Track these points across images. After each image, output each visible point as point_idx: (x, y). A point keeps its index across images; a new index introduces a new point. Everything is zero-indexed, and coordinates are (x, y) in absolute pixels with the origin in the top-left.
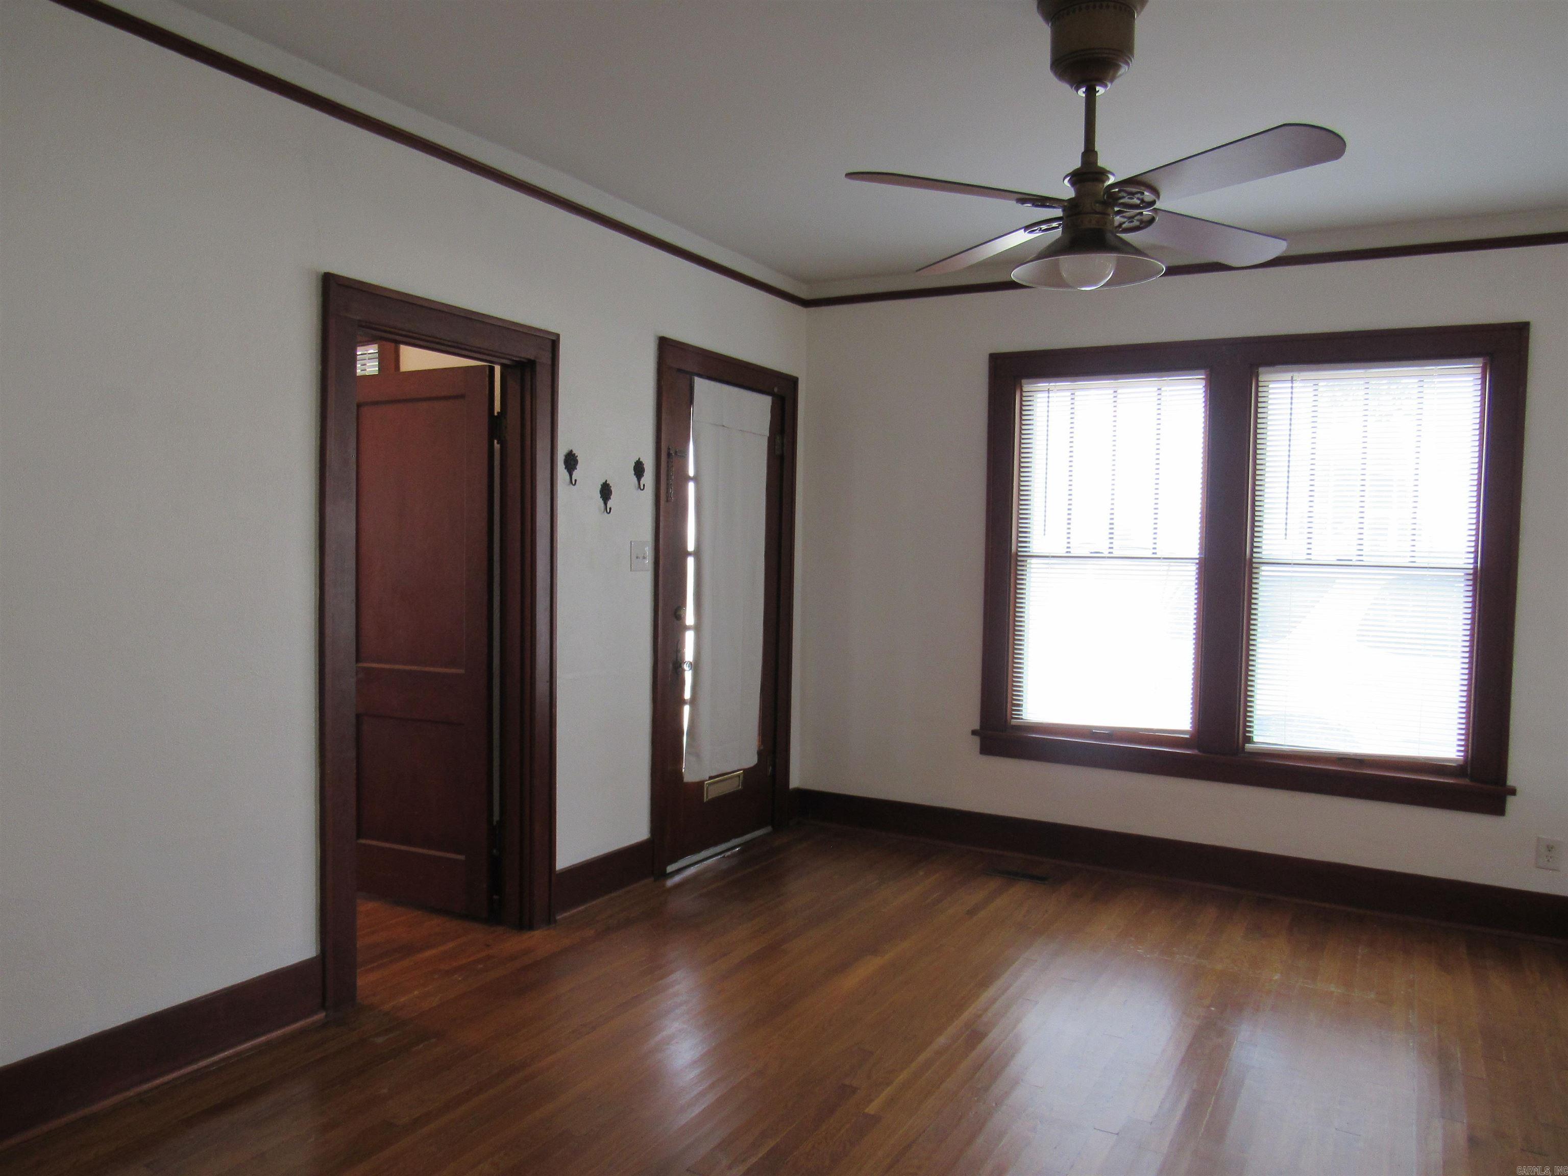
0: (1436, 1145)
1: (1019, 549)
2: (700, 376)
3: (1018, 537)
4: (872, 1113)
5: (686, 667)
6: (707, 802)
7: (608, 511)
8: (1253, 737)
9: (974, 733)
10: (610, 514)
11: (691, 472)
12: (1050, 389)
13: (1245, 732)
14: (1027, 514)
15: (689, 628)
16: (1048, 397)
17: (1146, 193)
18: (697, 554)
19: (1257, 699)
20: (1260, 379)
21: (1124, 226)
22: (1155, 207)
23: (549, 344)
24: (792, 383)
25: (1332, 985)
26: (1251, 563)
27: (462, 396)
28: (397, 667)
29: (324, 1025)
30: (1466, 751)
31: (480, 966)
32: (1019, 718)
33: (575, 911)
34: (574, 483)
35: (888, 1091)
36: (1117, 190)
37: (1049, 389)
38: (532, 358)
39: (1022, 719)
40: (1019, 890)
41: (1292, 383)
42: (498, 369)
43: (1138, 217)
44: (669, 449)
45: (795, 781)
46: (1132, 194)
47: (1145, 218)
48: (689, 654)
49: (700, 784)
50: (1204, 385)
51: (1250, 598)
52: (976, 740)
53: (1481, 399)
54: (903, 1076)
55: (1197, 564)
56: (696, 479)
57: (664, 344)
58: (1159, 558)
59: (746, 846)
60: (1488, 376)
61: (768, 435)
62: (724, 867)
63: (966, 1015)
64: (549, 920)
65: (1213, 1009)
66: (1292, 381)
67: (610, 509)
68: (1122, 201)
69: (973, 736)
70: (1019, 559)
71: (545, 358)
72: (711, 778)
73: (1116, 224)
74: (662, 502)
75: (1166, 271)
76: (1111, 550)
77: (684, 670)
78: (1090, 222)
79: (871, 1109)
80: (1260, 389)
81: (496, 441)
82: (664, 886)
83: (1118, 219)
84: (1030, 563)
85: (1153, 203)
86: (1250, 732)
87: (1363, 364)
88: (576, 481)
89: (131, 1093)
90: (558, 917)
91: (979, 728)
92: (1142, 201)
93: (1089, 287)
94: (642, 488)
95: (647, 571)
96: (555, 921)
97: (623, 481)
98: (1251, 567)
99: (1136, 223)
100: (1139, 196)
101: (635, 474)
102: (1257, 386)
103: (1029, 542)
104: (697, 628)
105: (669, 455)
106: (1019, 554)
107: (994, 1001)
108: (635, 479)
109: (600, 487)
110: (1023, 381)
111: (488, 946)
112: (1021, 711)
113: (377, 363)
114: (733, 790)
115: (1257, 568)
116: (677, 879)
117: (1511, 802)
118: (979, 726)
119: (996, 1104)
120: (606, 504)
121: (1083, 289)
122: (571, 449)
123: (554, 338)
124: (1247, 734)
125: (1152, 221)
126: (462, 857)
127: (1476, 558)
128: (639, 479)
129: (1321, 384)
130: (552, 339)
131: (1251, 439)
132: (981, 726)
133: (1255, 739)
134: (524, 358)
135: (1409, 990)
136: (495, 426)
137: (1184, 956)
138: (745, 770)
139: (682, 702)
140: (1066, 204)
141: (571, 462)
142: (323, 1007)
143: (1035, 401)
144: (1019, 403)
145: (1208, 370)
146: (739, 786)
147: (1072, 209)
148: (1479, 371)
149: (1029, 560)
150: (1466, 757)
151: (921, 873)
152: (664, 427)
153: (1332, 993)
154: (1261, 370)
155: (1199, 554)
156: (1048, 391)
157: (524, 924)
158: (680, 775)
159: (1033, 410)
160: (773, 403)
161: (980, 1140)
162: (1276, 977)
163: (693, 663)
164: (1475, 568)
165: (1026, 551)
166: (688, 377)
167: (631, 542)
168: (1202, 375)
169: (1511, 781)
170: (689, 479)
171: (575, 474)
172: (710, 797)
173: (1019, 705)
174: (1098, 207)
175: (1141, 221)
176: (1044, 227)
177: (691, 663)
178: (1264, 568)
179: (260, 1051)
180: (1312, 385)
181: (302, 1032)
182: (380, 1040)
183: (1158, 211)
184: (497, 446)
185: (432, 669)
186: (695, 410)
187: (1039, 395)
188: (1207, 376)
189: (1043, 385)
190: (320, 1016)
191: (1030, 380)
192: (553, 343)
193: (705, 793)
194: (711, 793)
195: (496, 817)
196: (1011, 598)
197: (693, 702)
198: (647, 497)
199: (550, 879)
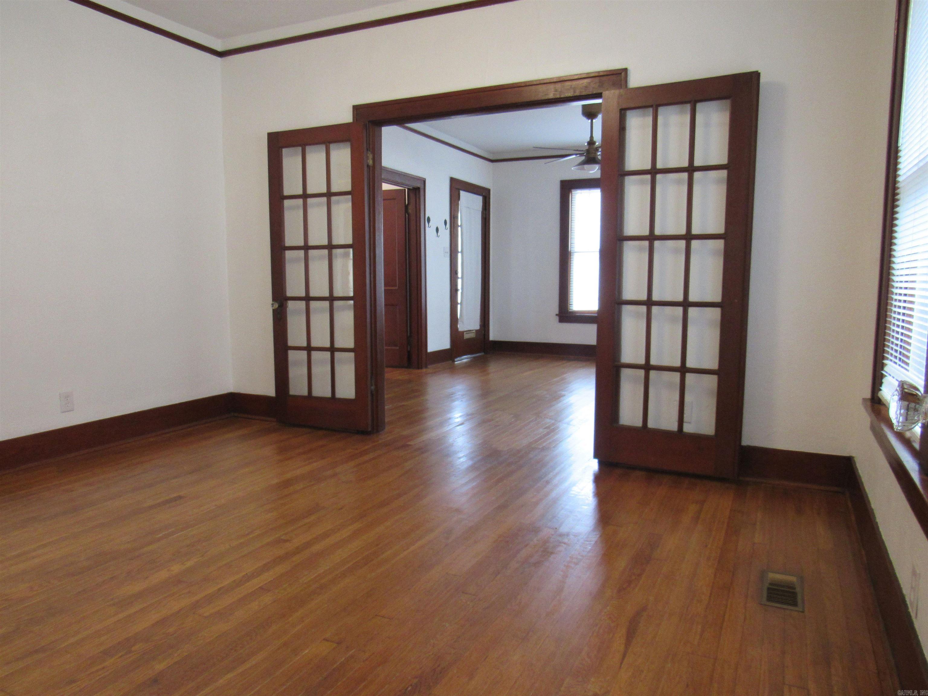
2: (462, 190)
3: (571, 245)
9: (557, 315)
10: (438, 237)
11: (459, 224)
14: (574, 237)
15: (460, 279)
18: (461, 252)
23: (423, 182)
24: (489, 191)
27: (394, 199)
32: (572, 309)
33: (432, 366)
34: (430, 227)
38: (417, 186)
39: (574, 309)
42: (407, 191)
44: (453, 216)
45: (491, 338)
48: (460, 287)
49: (463, 332)
52: (557, 318)
56: (461, 226)
57: (452, 180)
59: (476, 358)
61: (482, 210)
67: (438, 235)
70: (572, 253)
71: (422, 187)
72: (466, 331)
74: (452, 233)
77: (458, 292)
78: (592, 156)
81: (406, 213)
82: (455, 364)
94: (447, 229)
95: (448, 257)
96: (428, 368)
97: (442, 227)
101: (445, 224)
103: (574, 247)
104: (462, 279)
105: (454, 218)
108: (444, 226)
109: (436, 228)
110: (572, 190)
112: (573, 306)
116: (458, 363)
121: (590, 172)
122: (429, 216)
123: (424, 180)
128: (446, 226)
130: (423, 180)
132: (559, 312)
134: (415, 186)
136: (406, 208)
138: (476, 330)
139: (458, 303)
140: (586, 150)
141: (429, 220)
144: (571, 196)
146: (474, 336)
147: (588, 151)
149: (575, 254)
152: (452, 208)
157: (419, 367)
158: (458, 328)
160: (483, 198)
165: (572, 250)
166: (459, 190)
167: (444, 247)
170: (459, 226)
171: (430, 224)
172: (466, 338)
174: (594, 152)
177: (460, 290)
184: (407, 215)
186: (460, 203)
191: (575, 190)
192: (424, 182)
193: (464, 336)
194: (466, 336)
195: (409, 334)
197: (461, 304)
198: (448, 232)
199: (426, 354)
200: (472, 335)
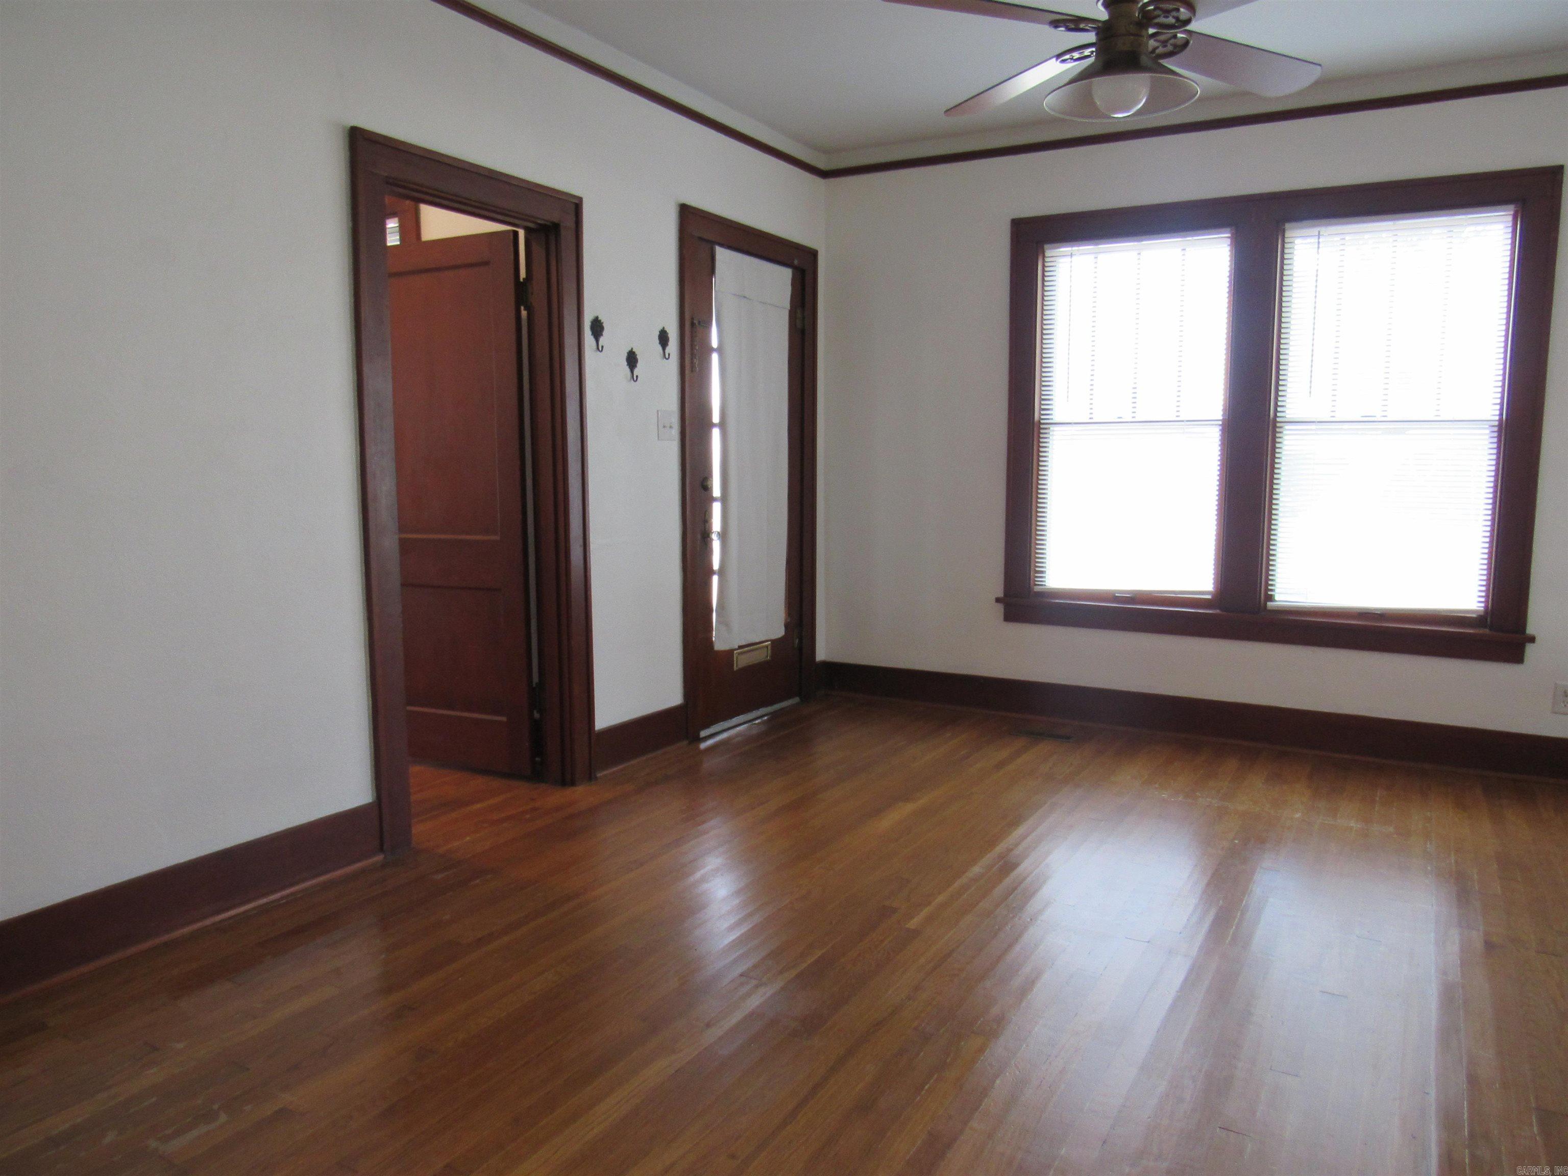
0: (1454, 948)
1: (1042, 417)
2: (722, 245)
3: (1041, 404)
4: (913, 927)
5: (714, 537)
6: (737, 671)
7: (635, 379)
8: (1274, 595)
9: (998, 600)
10: (637, 383)
11: (715, 343)
12: (1073, 254)
13: (1267, 590)
14: (1049, 381)
15: (715, 500)
16: (1071, 262)
17: (1182, 10)
18: (722, 425)
19: (1279, 558)
20: (1286, 236)
21: (1158, 51)
22: (1189, 28)
23: (573, 207)
24: (813, 254)
25: (1352, 822)
26: (1275, 422)
27: (486, 263)
28: (432, 536)
29: (383, 866)
30: (1486, 602)
31: (528, 816)
32: (1042, 585)
33: (615, 769)
34: (600, 349)
35: (926, 911)
36: (1152, 7)
37: (1071, 253)
38: (556, 220)
39: (1045, 585)
40: (1044, 747)
41: (1319, 238)
42: (521, 233)
43: (1172, 41)
44: (692, 319)
45: (821, 655)
46: (1167, 12)
47: (1179, 43)
48: (716, 524)
49: (730, 653)
50: (1229, 243)
51: (1274, 457)
52: (1000, 608)
53: (1512, 248)
54: (940, 899)
55: (1220, 425)
56: (720, 350)
57: (687, 214)
58: (1183, 421)
59: (774, 715)
60: (1518, 222)
61: (789, 308)
62: (755, 731)
63: (999, 849)
64: (590, 777)
65: (1236, 841)
66: (1319, 236)
67: (637, 376)
68: (1156, 21)
69: (996, 603)
70: (1042, 426)
71: (570, 223)
72: (740, 647)
73: (1150, 49)
74: (687, 372)
75: (1200, 93)
76: (1134, 415)
77: (712, 540)
78: (1123, 44)
79: (913, 924)
80: (1286, 246)
81: (522, 308)
82: (698, 748)
83: (1152, 43)
84: (1053, 431)
85: (1188, 22)
86: (1272, 590)
87: (1390, 216)
88: (602, 347)
89: (208, 922)
90: (599, 775)
91: (1002, 596)
92: (1177, 19)
93: (1123, 112)
95: (674, 440)
96: (596, 778)
97: (648, 351)
98: (1275, 427)
99: (1170, 48)
100: (1175, 14)
101: (660, 343)
102: (1283, 243)
103: (1052, 409)
104: (724, 499)
105: (693, 324)
106: (1042, 421)
107: (1024, 837)
108: (660, 348)
109: (626, 354)
110: (1046, 246)
111: (533, 799)
112: (1044, 577)
113: (398, 237)
114: (763, 660)
115: (1281, 427)
116: (710, 742)
117: (1530, 649)
118: (1003, 594)
119: (1031, 920)
120: (632, 372)
122: (596, 315)
123: (577, 201)
124: (1269, 593)
125: (1186, 44)
126: (504, 719)
127: (1501, 409)
128: (664, 348)
129: (1347, 237)
130: (574, 203)
131: (1277, 298)
132: (1005, 595)
133: (1277, 598)
134: (547, 221)
135: (1427, 825)
136: (521, 291)
137: (1207, 799)
138: (772, 640)
139: (711, 572)
140: (1100, 25)
141: (597, 328)
142: (381, 849)
143: (1057, 266)
144: (1041, 268)
145: (1233, 227)
146: (767, 657)
147: (1106, 31)
148: (1510, 218)
149: (1052, 428)
150: (1486, 607)
151: (949, 735)
152: (687, 297)
153: (1351, 828)
154: (1287, 225)
155: (1223, 415)
156: (1071, 255)
157: (566, 780)
158: (711, 644)
159: (1055, 276)
160: (791, 275)
161: (1017, 948)
162: (1298, 815)
163: (720, 533)
164: (1500, 420)
165: (1048, 419)
166: (708, 243)
167: (658, 411)
168: (1227, 233)
169: (1530, 630)
170: (712, 350)
171: (602, 341)
172: (740, 666)
173: (1042, 572)
174: (1132, 28)
175: (1175, 46)
176: (1076, 55)
177: (718, 532)
178: (1287, 427)
179: (325, 886)
180: (1339, 239)
181: (363, 871)
182: (439, 876)
183: (1194, 34)
184: (524, 313)
185: (468, 537)
186: (717, 282)
187: (1062, 260)
188: (1232, 234)
189: (1065, 249)
190: (379, 858)
191: (1053, 245)
192: (576, 207)
193: (735, 662)
194: (741, 662)
195: (536, 679)
196: (1034, 467)
197: (722, 572)
198: (672, 366)
199: (590, 737)
200: (761, 656)
